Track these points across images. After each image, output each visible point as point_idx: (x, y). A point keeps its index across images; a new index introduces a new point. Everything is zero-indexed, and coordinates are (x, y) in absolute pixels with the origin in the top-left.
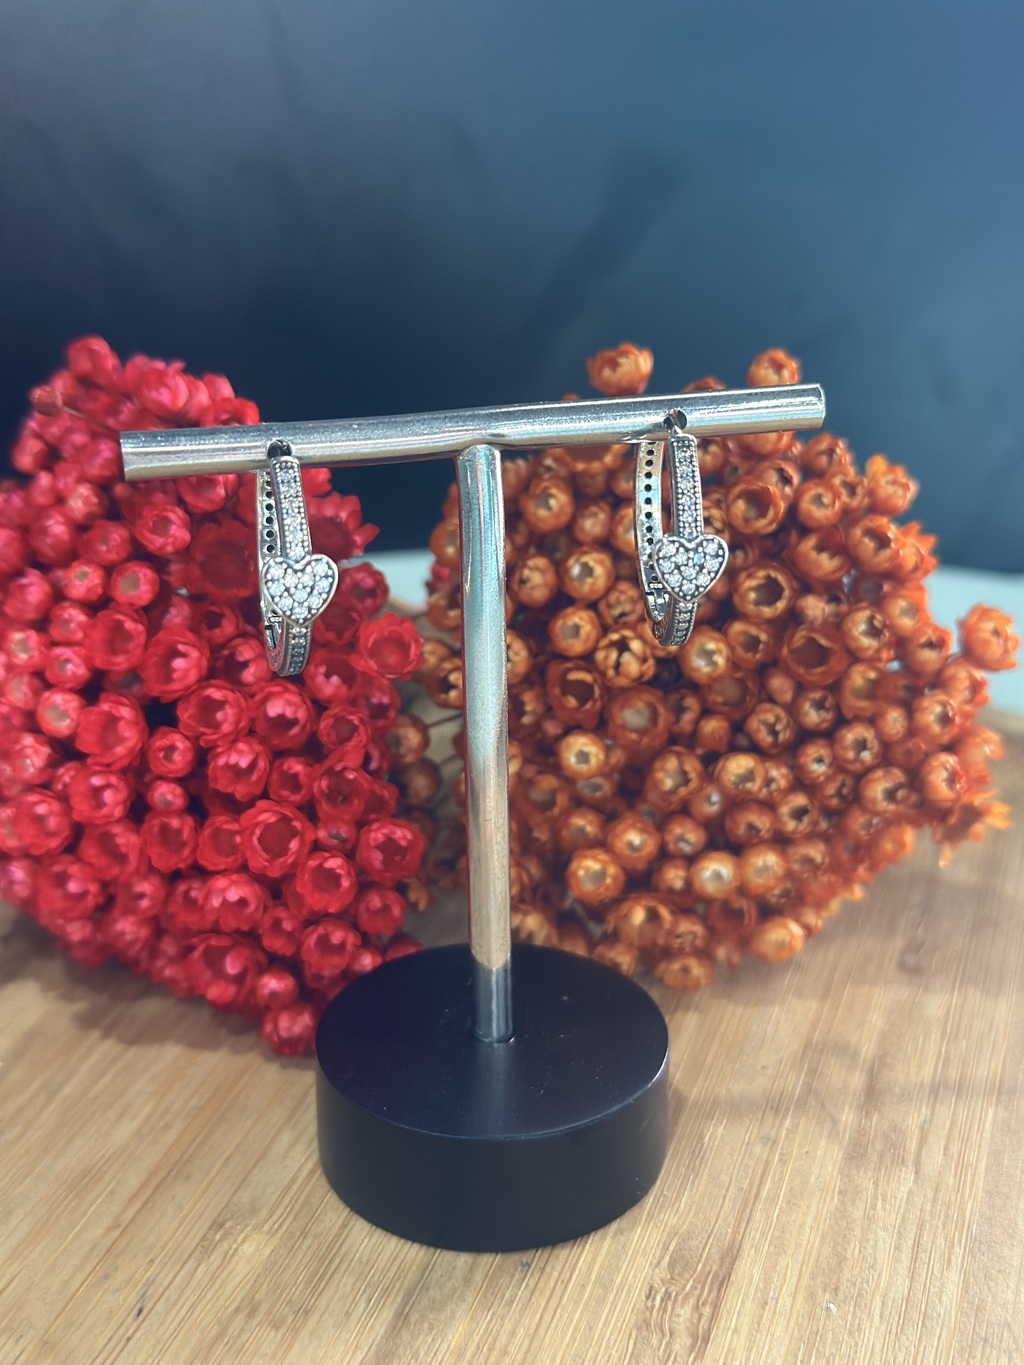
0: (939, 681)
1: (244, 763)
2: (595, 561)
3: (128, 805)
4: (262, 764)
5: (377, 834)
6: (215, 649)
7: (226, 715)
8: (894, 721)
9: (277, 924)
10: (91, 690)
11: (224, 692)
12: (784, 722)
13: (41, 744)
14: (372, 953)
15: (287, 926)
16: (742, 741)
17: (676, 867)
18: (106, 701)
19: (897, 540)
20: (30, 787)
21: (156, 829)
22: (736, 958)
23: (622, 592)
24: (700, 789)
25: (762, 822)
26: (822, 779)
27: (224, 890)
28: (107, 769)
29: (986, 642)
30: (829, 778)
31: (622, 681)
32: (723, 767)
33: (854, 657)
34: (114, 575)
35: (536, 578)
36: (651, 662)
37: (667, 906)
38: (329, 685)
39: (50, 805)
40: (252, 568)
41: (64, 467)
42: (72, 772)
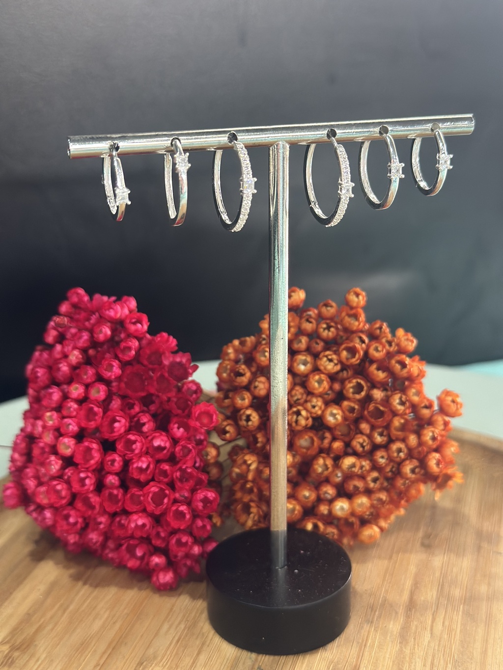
0: (430, 422)
1: (144, 466)
3: (96, 485)
4: (152, 466)
5: (200, 495)
6: (131, 418)
7: (137, 446)
8: (413, 440)
9: (158, 534)
10: (80, 437)
11: (136, 436)
12: (367, 442)
13: (59, 459)
14: (198, 546)
15: (163, 535)
16: (350, 451)
17: (325, 505)
18: (87, 441)
19: (410, 364)
20: (53, 478)
21: (107, 495)
22: (352, 543)
23: (297, 390)
24: (333, 471)
25: (360, 484)
26: (384, 465)
27: (136, 520)
28: (87, 470)
29: (449, 406)
30: (387, 465)
31: (299, 428)
32: (342, 462)
33: (395, 414)
34: (89, 389)
35: (261, 386)
36: (310, 420)
37: (322, 522)
38: (179, 432)
39: (62, 485)
40: (146, 384)
41: (67, 342)
42: (72, 471)
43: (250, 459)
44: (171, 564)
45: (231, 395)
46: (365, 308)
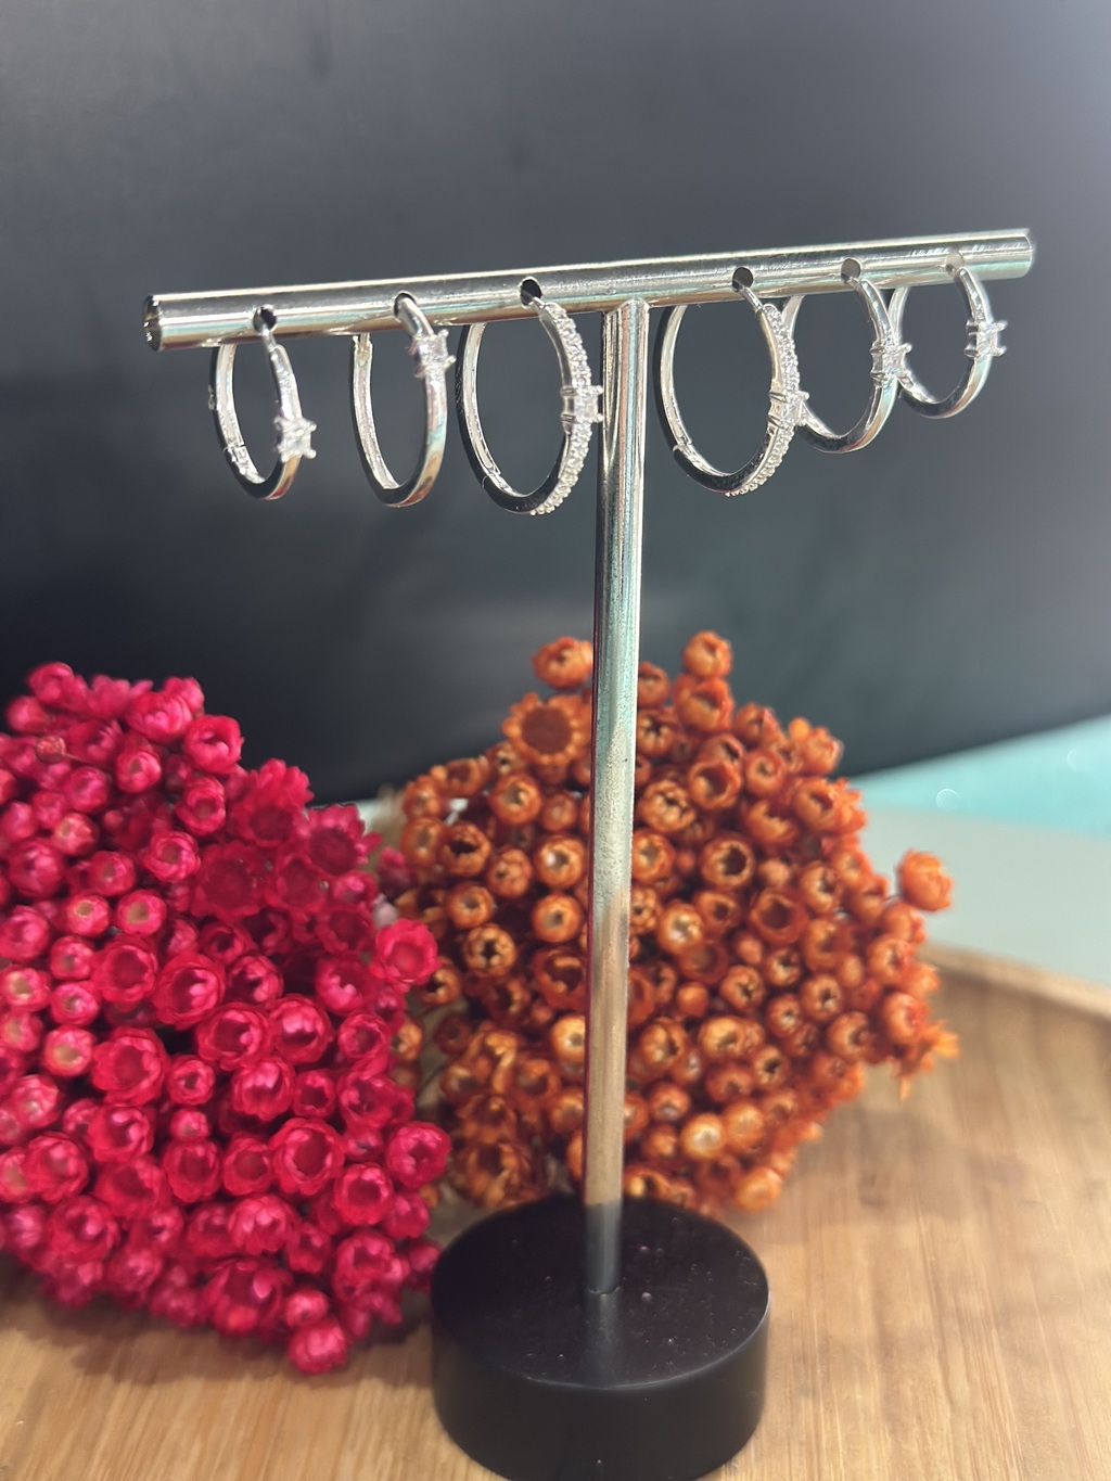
0: (884, 927)
1: (270, 1083)
2: (569, 848)
3: (152, 1138)
5: (408, 1139)
6: (229, 968)
7: (251, 1036)
8: (852, 968)
9: (305, 1243)
10: (100, 1027)
11: (247, 1013)
12: (756, 981)
13: (49, 1085)
14: (402, 1259)
15: (317, 1242)
16: (720, 1005)
17: (665, 1133)
18: (121, 1036)
20: (34, 1132)
21: (178, 1160)
24: (684, 1055)
25: (741, 1079)
26: (792, 1031)
27: (255, 1215)
28: (130, 1105)
29: (926, 886)
30: (799, 1029)
32: (707, 1032)
33: (814, 913)
34: (120, 907)
35: (515, 871)
37: (661, 1173)
38: (344, 994)
39: (66, 1148)
40: (255, 885)
41: (45, 797)
42: (85, 1112)
43: (501, 1045)
44: (337, 1312)
45: (440, 896)
46: (728, 678)
